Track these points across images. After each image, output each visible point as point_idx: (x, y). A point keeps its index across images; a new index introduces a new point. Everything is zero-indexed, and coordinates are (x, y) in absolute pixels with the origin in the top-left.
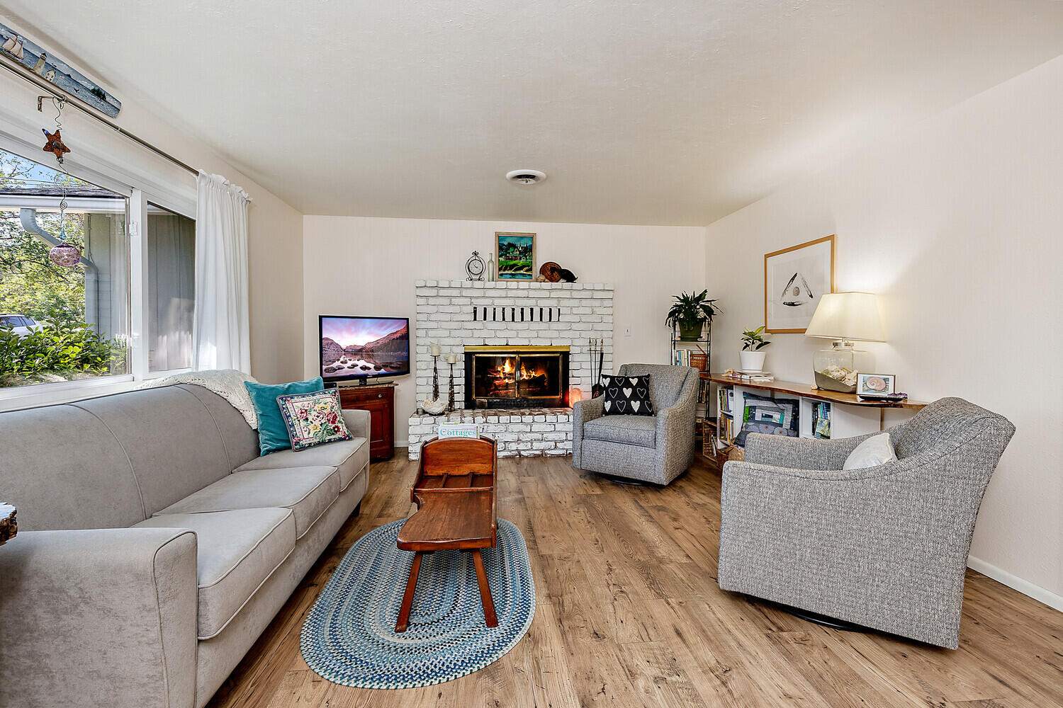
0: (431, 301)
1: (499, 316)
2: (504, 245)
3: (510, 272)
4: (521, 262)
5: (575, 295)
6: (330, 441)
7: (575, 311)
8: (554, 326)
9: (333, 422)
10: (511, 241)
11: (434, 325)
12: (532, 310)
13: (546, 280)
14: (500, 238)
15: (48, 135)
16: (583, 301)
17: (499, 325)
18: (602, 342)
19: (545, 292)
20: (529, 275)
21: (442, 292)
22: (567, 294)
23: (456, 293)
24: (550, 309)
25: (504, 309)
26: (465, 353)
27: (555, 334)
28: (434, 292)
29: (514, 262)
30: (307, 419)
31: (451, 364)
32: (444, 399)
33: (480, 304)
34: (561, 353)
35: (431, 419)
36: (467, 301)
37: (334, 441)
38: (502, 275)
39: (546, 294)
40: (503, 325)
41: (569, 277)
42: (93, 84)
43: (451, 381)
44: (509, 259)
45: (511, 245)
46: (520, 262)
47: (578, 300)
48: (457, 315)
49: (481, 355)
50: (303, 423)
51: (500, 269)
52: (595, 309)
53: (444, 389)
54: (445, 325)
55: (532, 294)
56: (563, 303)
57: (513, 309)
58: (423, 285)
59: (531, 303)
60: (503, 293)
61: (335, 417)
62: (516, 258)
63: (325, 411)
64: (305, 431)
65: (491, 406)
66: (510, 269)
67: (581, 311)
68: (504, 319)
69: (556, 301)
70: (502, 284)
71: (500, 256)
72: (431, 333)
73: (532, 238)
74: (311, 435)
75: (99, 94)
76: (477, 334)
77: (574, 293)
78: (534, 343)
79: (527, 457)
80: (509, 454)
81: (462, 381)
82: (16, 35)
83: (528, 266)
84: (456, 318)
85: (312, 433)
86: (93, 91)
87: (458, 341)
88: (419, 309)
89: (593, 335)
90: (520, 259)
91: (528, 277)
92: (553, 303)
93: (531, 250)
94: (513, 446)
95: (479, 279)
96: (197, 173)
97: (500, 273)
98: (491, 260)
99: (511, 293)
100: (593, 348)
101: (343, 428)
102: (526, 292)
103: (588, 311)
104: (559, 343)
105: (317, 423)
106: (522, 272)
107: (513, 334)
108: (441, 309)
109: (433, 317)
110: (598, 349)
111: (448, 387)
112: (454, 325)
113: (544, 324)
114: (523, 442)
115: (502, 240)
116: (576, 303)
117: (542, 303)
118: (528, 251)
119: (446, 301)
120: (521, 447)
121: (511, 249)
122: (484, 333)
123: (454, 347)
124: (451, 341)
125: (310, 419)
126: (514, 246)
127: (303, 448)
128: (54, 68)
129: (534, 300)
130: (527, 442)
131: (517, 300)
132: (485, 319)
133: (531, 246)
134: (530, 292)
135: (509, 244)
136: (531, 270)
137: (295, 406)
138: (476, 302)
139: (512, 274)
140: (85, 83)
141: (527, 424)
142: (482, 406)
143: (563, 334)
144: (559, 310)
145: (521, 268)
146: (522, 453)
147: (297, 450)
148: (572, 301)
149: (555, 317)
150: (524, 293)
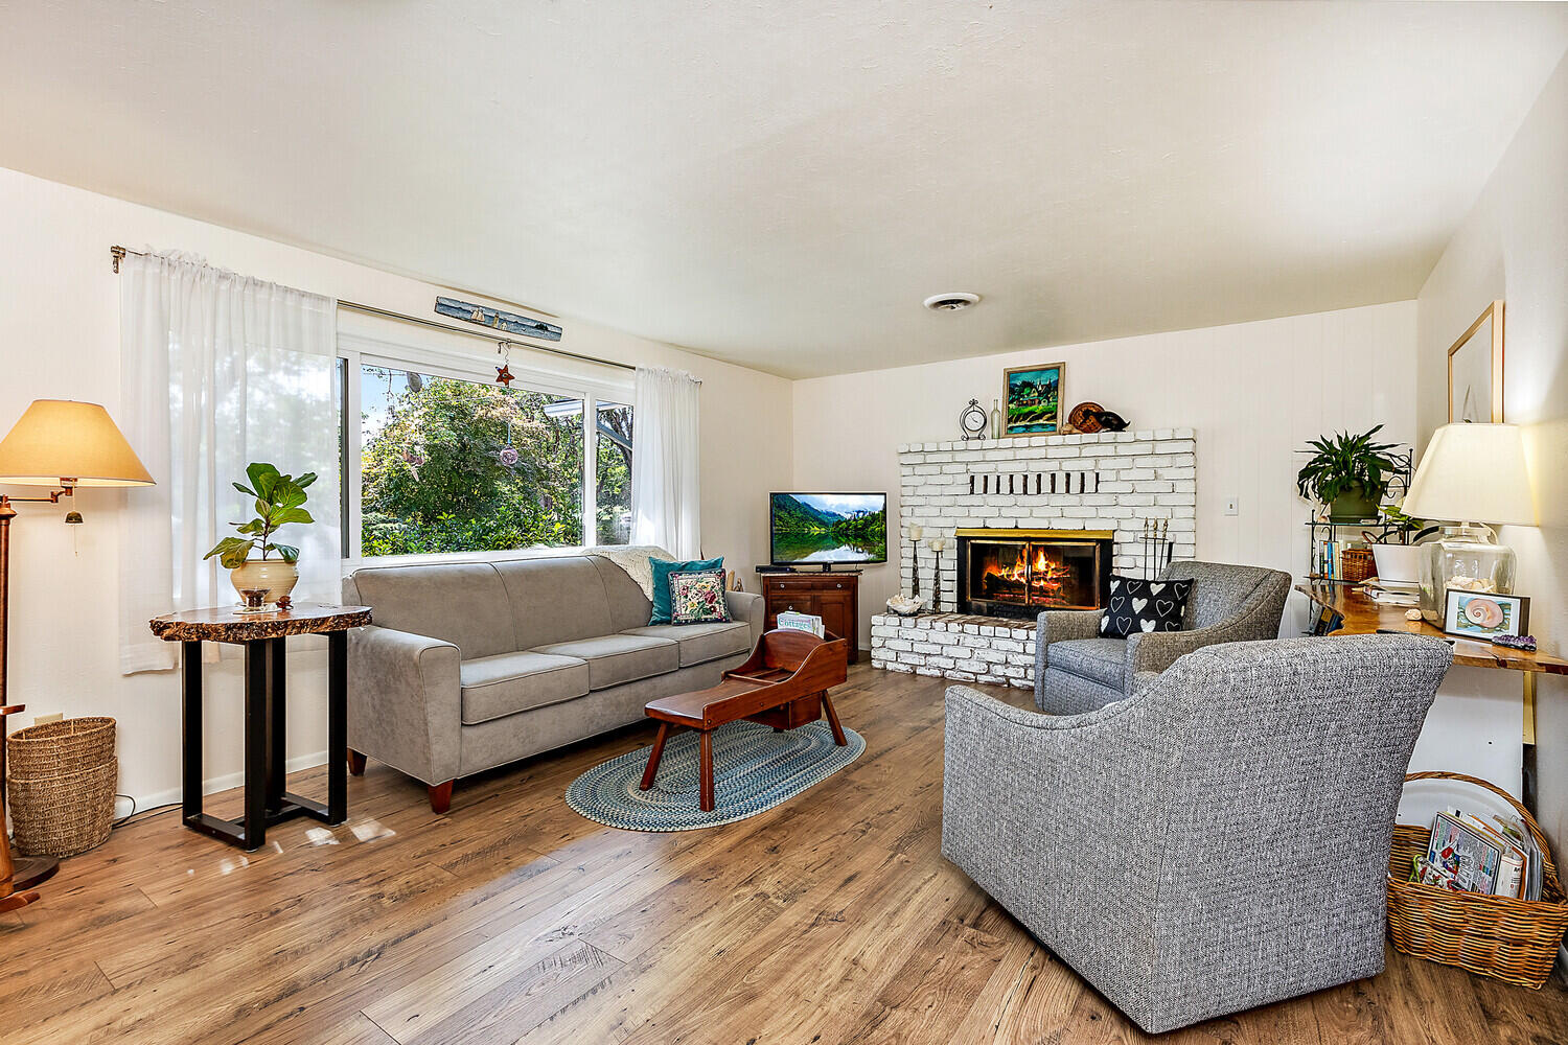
0: (918, 470)
1: (1005, 487)
2: (1017, 385)
3: (1023, 423)
4: (1041, 407)
5: (1122, 450)
6: (706, 621)
7: (1124, 475)
8: (1088, 499)
9: (710, 602)
10: (1027, 378)
11: (920, 501)
12: (1053, 476)
13: (1075, 431)
14: (1010, 375)
15: (499, 370)
16: (1138, 459)
17: (1005, 500)
18: (1166, 525)
19: (1073, 448)
20: (1053, 425)
21: (930, 458)
22: (1110, 450)
23: (947, 458)
24: (1083, 475)
25: (1011, 477)
26: (959, 538)
27: (1092, 512)
28: (919, 459)
29: (1030, 408)
30: (686, 596)
31: (937, 552)
32: (926, 598)
33: (979, 470)
34: (1098, 541)
35: (895, 620)
36: (963, 468)
37: (709, 622)
38: (1011, 428)
39: (1075, 452)
40: (1011, 499)
41: (1115, 423)
42: (535, 321)
43: (937, 575)
44: (1023, 405)
45: (1026, 384)
46: (1039, 408)
47: (1130, 459)
48: (949, 487)
49: (978, 542)
50: (683, 600)
51: (1009, 421)
52: (1160, 471)
53: (927, 584)
54: (935, 501)
55: (1052, 453)
56: (1103, 464)
57: (1026, 477)
58: (907, 450)
59: (1053, 466)
60: (1009, 454)
61: (714, 596)
62: (1033, 402)
63: (705, 590)
64: (684, 608)
65: (990, 612)
66: (1024, 419)
67: (1135, 474)
68: (1012, 491)
69: (1092, 461)
70: (1007, 442)
71: (1011, 402)
72: (917, 511)
73: (1058, 368)
74: (688, 612)
75: (542, 327)
76: (974, 512)
77: (1120, 447)
78: (1056, 524)
79: (1019, 688)
80: (994, 679)
81: (954, 575)
82: (478, 307)
83: (1051, 412)
84: (948, 490)
85: (689, 610)
86: (536, 327)
87: (949, 522)
88: (905, 481)
89: (1153, 513)
90: (1040, 403)
91: (1050, 429)
92: (1087, 465)
93: (1056, 388)
94: (999, 670)
95: (979, 438)
96: (634, 368)
97: (1010, 426)
98: (996, 410)
99: (1020, 454)
100: (1151, 535)
101: (721, 609)
102: (1043, 450)
103: (1150, 474)
104: (1098, 526)
105: (695, 601)
106: (1041, 421)
107: (1026, 512)
108: (931, 480)
109: (919, 491)
110: (1160, 535)
111: (932, 582)
112: (946, 501)
113: (1071, 497)
114: (1014, 666)
115: (1014, 378)
116: (1125, 463)
117: (1068, 466)
118: (1052, 389)
119: (935, 469)
120: (1010, 672)
121: (1027, 391)
122: (984, 512)
123: (945, 530)
124: (941, 522)
125: (689, 597)
126: (1030, 385)
127: (680, 624)
128: (505, 320)
129: (1057, 462)
130: (1019, 666)
131: (1031, 463)
132: (985, 492)
133: (1057, 382)
134: (1049, 451)
135: (1024, 382)
136: (1054, 417)
137: (681, 582)
138: (973, 468)
139: (1026, 426)
140: (529, 323)
141: (1018, 641)
142: (979, 611)
143: (1102, 512)
144: (1097, 474)
145: (1040, 417)
146: (1011, 681)
147: (675, 625)
148: (1118, 459)
149: (1090, 485)
150: (1041, 453)
